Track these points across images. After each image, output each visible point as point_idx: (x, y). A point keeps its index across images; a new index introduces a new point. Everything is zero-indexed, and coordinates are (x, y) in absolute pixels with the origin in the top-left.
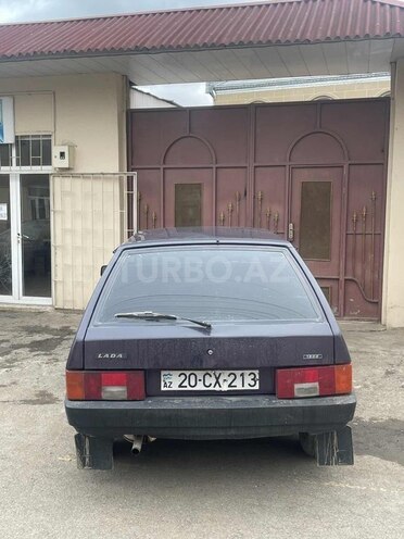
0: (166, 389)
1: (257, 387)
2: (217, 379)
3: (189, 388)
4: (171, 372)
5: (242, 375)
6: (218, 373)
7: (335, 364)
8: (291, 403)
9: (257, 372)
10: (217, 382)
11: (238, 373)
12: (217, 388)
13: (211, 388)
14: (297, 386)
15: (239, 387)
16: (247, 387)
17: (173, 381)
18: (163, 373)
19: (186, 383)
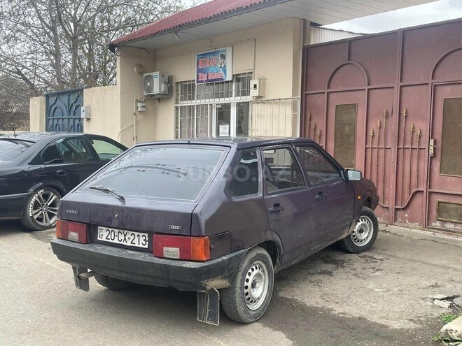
0: (100, 239)
1: (146, 246)
2: (125, 236)
3: (111, 241)
4: (103, 228)
5: (138, 236)
6: (125, 232)
7: (191, 236)
8: (162, 261)
9: (146, 235)
10: (125, 239)
11: (136, 234)
12: (125, 243)
13: (121, 243)
14: (165, 249)
15: (137, 245)
16: (141, 246)
17: (103, 234)
18: (99, 228)
19: (109, 237)
